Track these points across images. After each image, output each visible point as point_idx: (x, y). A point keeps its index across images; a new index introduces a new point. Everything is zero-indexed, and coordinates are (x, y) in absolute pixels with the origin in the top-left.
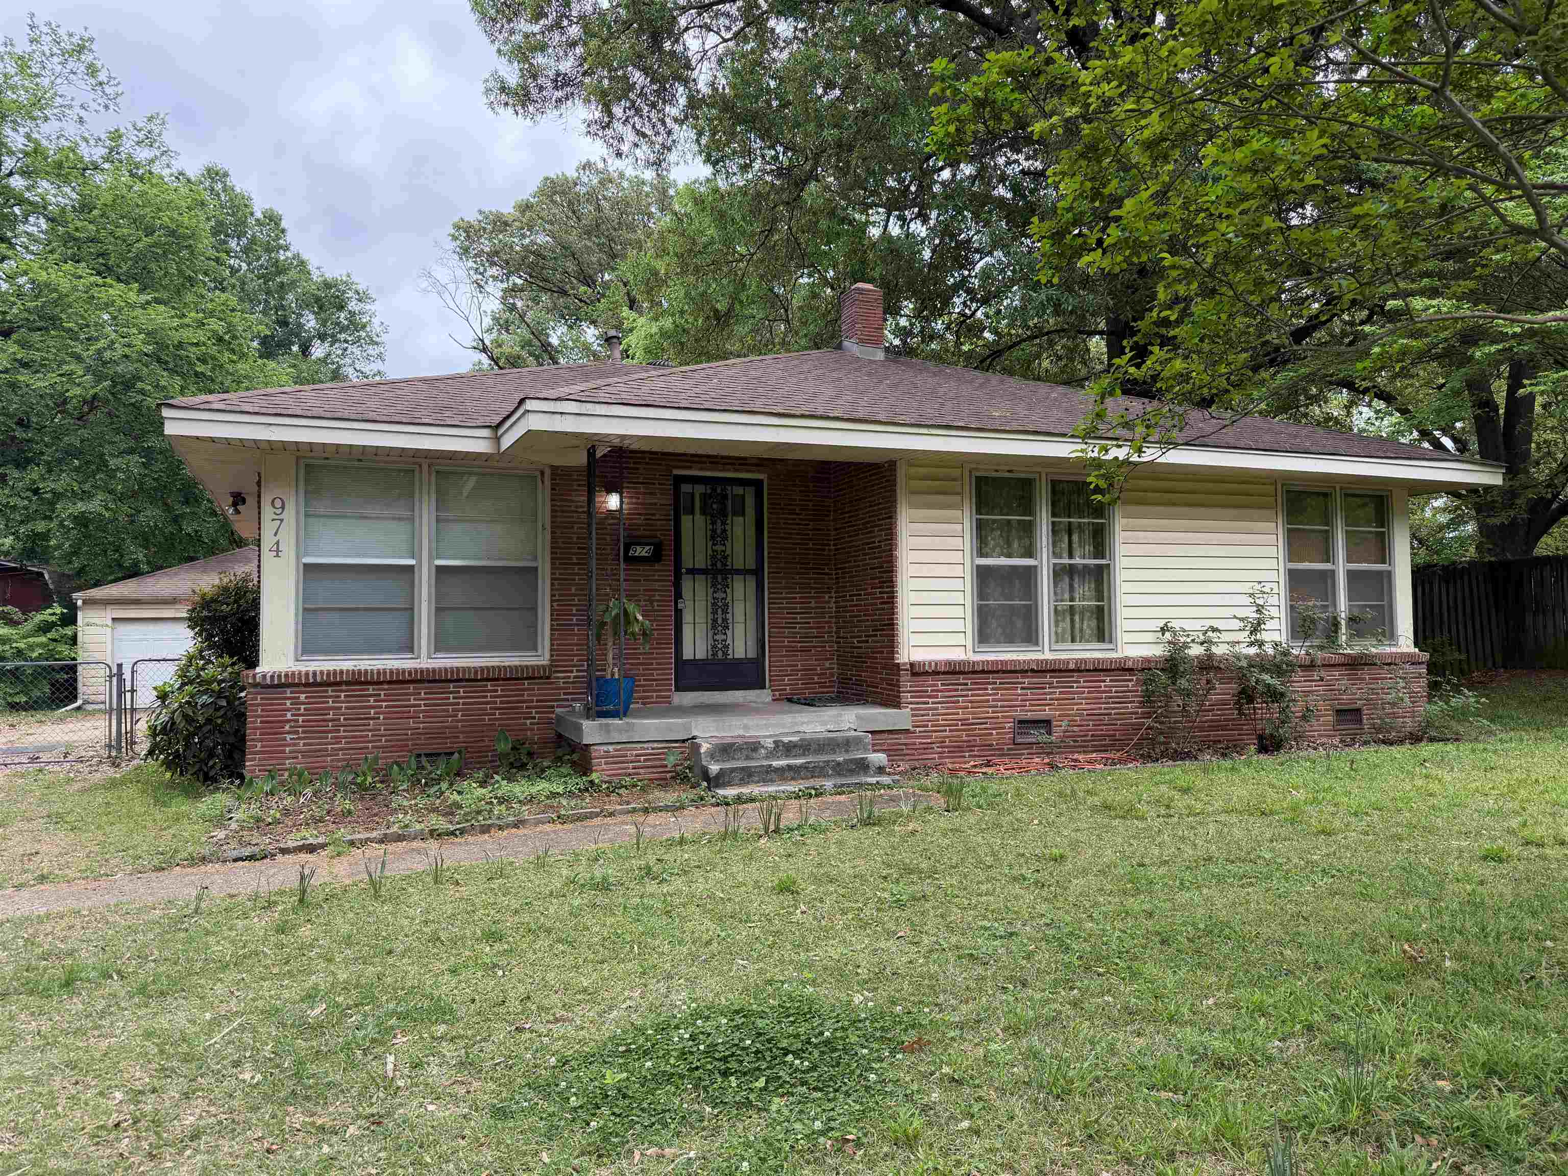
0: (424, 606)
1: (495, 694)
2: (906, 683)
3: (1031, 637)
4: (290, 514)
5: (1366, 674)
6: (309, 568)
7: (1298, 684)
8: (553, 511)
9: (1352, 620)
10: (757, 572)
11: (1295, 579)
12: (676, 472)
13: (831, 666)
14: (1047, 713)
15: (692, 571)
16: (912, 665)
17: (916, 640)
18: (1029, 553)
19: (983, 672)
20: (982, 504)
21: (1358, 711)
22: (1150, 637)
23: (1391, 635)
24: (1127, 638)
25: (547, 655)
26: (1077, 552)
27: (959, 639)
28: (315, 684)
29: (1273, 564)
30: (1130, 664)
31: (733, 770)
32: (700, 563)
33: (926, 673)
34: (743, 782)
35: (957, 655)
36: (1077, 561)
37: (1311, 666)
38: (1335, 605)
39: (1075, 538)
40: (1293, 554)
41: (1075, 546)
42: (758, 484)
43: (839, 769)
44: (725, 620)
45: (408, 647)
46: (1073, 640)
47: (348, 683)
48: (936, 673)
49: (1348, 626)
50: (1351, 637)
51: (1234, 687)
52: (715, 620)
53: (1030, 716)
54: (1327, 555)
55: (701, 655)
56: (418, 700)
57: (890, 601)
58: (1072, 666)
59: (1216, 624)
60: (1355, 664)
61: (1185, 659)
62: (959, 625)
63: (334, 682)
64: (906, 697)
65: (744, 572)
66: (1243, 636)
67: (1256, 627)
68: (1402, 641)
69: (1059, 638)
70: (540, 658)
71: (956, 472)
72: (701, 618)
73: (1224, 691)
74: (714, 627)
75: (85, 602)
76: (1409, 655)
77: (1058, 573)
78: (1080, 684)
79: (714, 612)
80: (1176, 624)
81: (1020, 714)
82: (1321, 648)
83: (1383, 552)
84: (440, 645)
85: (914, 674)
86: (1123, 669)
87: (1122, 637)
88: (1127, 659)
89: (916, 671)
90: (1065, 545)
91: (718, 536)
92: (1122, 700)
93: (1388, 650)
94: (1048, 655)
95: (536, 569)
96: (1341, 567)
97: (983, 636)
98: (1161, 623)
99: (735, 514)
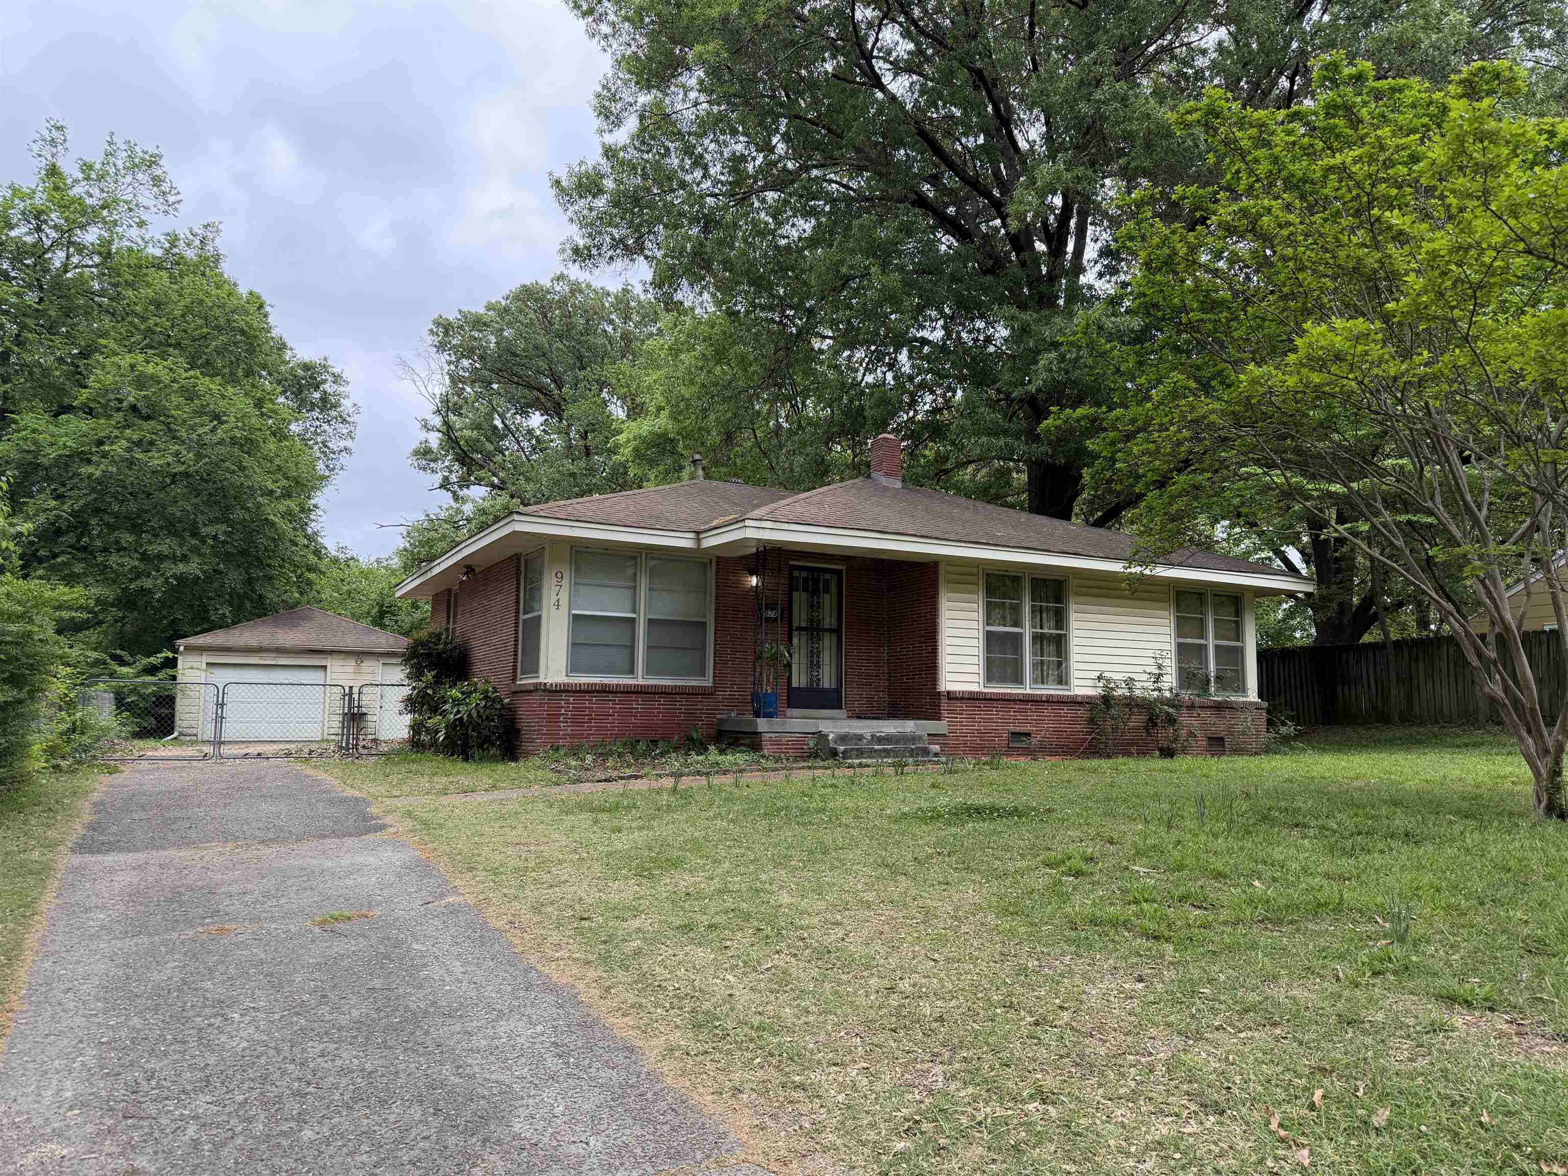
0: (641, 643)
1: (681, 705)
2: (944, 704)
3: (1018, 679)
4: (565, 583)
5: (1227, 714)
6: (576, 617)
7: (1185, 719)
8: (717, 586)
9: (1218, 678)
10: (837, 631)
11: (1182, 650)
12: (791, 563)
13: (884, 696)
14: (1028, 728)
15: (799, 629)
16: (948, 692)
17: (949, 677)
18: (1017, 623)
19: (990, 699)
20: (990, 591)
21: (1222, 739)
22: (1090, 683)
23: (1242, 688)
24: (1077, 682)
25: (711, 680)
26: (1045, 625)
27: (975, 678)
28: (580, 691)
29: (1167, 638)
30: (1080, 699)
31: (852, 750)
32: (804, 625)
33: (957, 698)
34: (858, 757)
35: (974, 688)
36: (1046, 631)
37: (1191, 707)
38: (1207, 667)
39: (1044, 615)
40: (1180, 633)
41: (1044, 621)
42: (838, 573)
43: (912, 753)
44: (818, 662)
45: (631, 671)
46: (1042, 683)
47: (598, 692)
48: (962, 698)
49: (1216, 682)
50: (1217, 690)
51: (1144, 718)
52: (812, 662)
53: (1018, 729)
54: (1202, 635)
55: (804, 683)
56: (637, 705)
57: (934, 652)
58: (1044, 699)
59: (1131, 676)
60: (1219, 707)
61: (1113, 697)
62: (975, 669)
63: (590, 690)
64: (945, 714)
65: (830, 631)
66: (1150, 685)
67: (1158, 678)
68: (1250, 692)
69: (1035, 681)
70: (707, 682)
71: (974, 570)
72: (804, 661)
73: (1137, 720)
74: (811, 666)
75: (186, 648)
76: (1256, 703)
77: (1036, 638)
78: (1048, 711)
79: (812, 657)
80: (1107, 675)
81: (1012, 728)
82: (1199, 696)
83: (1238, 635)
84: (650, 670)
85: (949, 698)
86: (1075, 702)
87: (1074, 682)
88: (1077, 696)
89: (951, 696)
90: (1038, 620)
91: (813, 606)
92: (1073, 721)
93: (1241, 699)
94: (1028, 691)
95: (705, 623)
96: (1211, 642)
97: (990, 677)
98: (1098, 674)
99: (824, 592)
